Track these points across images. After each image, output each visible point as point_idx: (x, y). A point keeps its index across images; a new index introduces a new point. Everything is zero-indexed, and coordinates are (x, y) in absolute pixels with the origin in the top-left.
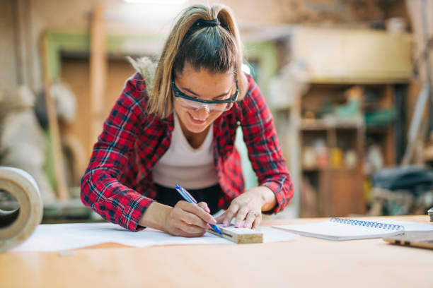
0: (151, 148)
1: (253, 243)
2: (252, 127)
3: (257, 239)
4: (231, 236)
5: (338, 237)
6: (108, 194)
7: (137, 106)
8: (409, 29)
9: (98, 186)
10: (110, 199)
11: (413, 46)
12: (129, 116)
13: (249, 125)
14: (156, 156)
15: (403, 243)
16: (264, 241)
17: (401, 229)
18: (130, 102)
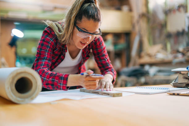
0: (55, 60)
1: (119, 96)
2: (99, 49)
3: (120, 95)
4: (109, 94)
5: (149, 93)
6: (48, 77)
7: (52, 41)
8: (131, 10)
9: (43, 75)
10: (50, 79)
11: (132, 17)
12: (49, 46)
13: (97, 49)
14: (57, 63)
15: (176, 94)
16: (123, 96)
17: (168, 89)
18: (49, 40)
